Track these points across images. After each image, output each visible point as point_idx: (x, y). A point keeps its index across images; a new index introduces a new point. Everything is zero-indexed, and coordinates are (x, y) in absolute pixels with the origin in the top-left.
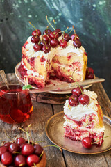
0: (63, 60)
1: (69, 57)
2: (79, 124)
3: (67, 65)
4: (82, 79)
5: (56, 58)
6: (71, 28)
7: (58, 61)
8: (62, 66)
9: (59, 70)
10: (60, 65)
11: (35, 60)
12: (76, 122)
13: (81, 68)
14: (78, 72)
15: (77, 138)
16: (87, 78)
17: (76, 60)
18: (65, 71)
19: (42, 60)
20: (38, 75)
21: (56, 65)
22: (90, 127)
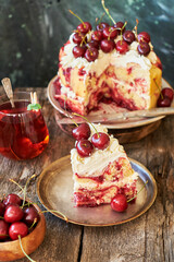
0: (122, 74)
1: (130, 70)
2: (100, 179)
3: (127, 82)
4: (148, 107)
5: (111, 70)
6: (163, 17)
7: (114, 75)
8: (121, 84)
9: (116, 90)
10: (117, 81)
11: (72, 72)
12: (94, 179)
13: (146, 89)
14: (143, 95)
15: (98, 202)
16: (159, 105)
17: (139, 76)
18: (124, 91)
19: (82, 73)
20: (74, 96)
21: (111, 81)
22: (117, 179)
